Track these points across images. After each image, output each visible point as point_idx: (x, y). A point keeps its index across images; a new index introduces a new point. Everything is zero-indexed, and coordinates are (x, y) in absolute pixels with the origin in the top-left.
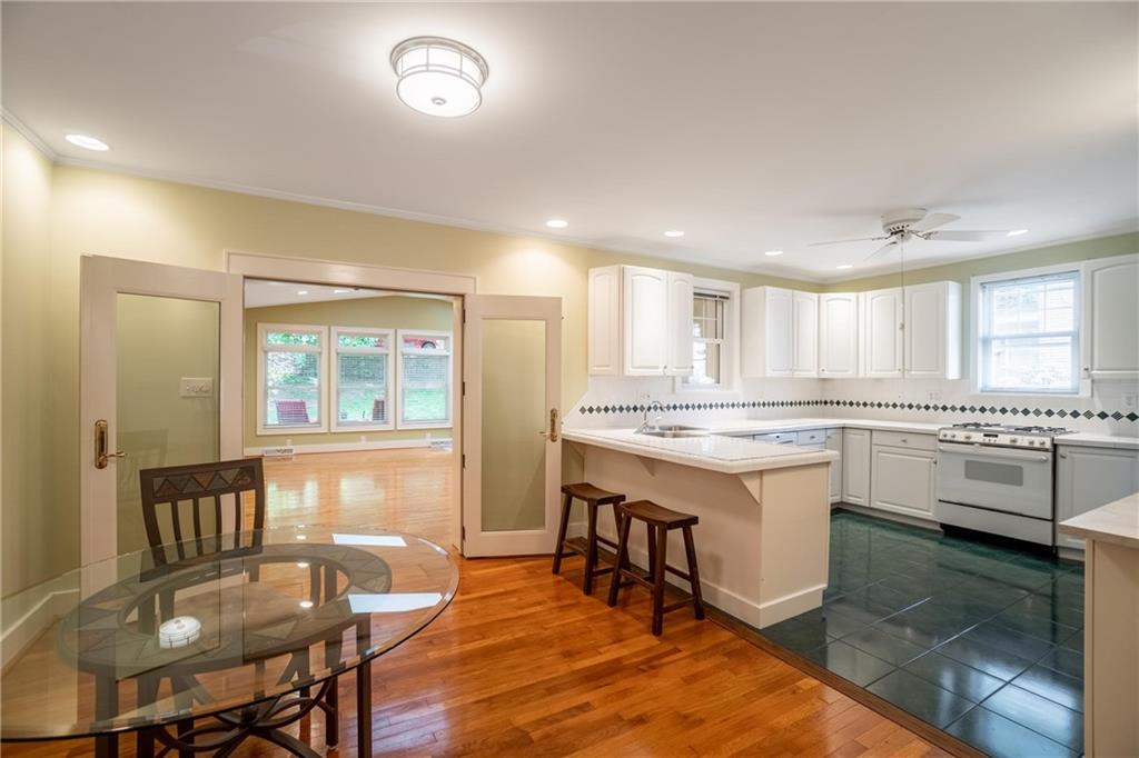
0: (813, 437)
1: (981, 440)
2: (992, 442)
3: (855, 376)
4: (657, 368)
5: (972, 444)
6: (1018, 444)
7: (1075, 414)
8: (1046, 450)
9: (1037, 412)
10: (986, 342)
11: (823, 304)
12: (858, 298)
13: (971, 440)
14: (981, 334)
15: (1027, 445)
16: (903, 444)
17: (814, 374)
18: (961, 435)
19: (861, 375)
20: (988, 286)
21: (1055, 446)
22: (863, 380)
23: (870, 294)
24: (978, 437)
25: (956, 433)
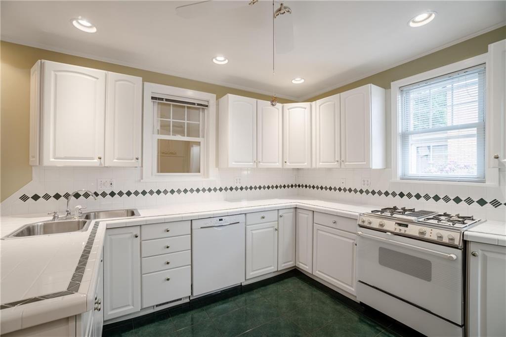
0: (263, 218)
1: (393, 230)
2: (402, 232)
3: (309, 167)
4: (92, 159)
5: (385, 232)
6: (427, 236)
7: (482, 202)
8: (456, 247)
9: (447, 199)
10: (405, 136)
11: (286, 112)
12: (311, 106)
13: (385, 228)
14: (400, 130)
15: (434, 238)
16: (334, 225)
17: (279, 165)
18: (376, 223)
19: (314, 166)
20: (405, 89)
21: (465, 243)
22: (315, 169)
23: (319, 102)
24: (390, 225)
25: (372, 219)
